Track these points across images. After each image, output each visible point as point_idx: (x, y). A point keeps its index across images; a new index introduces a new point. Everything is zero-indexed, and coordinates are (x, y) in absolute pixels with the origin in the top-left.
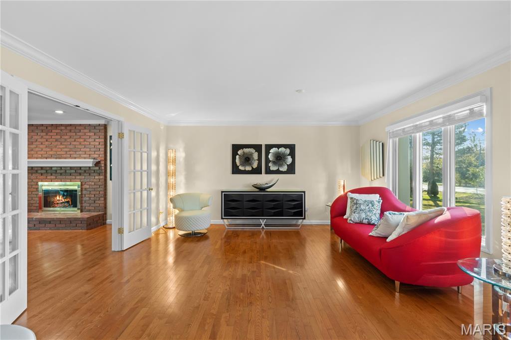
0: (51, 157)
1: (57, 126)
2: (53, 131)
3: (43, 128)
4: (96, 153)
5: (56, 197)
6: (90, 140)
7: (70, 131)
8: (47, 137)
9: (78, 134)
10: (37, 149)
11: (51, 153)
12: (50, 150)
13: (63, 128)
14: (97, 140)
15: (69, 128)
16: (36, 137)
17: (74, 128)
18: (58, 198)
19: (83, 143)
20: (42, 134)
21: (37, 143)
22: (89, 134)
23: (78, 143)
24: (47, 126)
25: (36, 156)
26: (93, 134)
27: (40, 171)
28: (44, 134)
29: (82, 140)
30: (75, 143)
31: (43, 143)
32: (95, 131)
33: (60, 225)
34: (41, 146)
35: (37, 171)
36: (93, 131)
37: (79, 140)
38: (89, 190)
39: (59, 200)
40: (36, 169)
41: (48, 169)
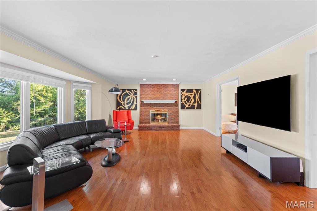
1: (157, 85)
2: (156, 87)
3: (151, 86)
4: (175, 97)
5: (157, 116)
6: (172, 91)
8: (153, 90)
9: (167, 88)
10: (148, 95)
11: (155, 97)
12: (154, 95)
14: (175, 91)
15: (162, 86)
16: (148, 90)
17: (165, 86)
18: (158, 117)
19: (169, 93)
20: (150, 88)
21: (149, 92)
22: (172, 88)
23: (167, 93)
25: (148, 98)
26: (174, 88)
27: (150, 105)
28: (152, 88)
29: (168, 91)
30: (165, 93)
31: (151, 93)
33: (168, 129)
38: (172, 113)
39: (159, 118)
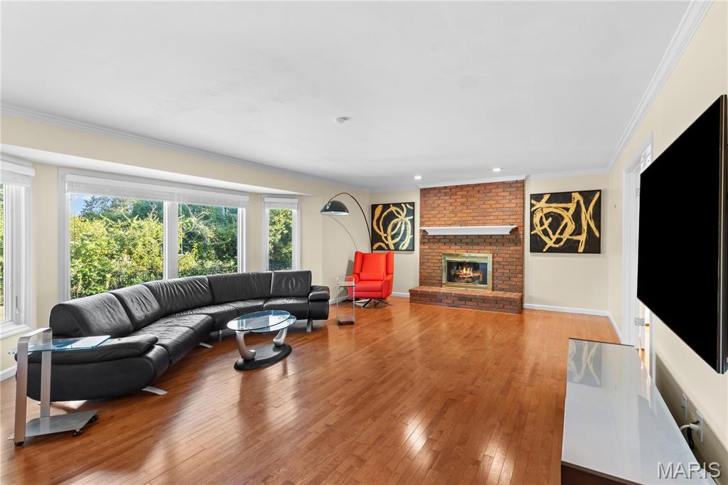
0: (455, 224)
2: (458, 193)
3: (446, 191)
4: (512, 217)
5: (462, 270)
6: (504, 201)
7: (479, 191)
8: (451, 201)
9: (488, 195)
10: (439, 215)
11: (455, 219)
12: (454, 215)
13: (469, 189)
14: (513, 201)
15: (476, 189)
16: (439, 202)
18: (464, 271)
19: (494, 206)
20: (445, 198)
21: (440, 208)
22: (503, 194)
23: (488, 206)
24: (451, 188)
25: (438, 223)
26: (508, 193)
27: (443, 241)
28: (448, 197)
29: (493, 202)
30: (484, 206)
31: (447, 208)
32: (511, 189)
34: (444, 212)
35: (439, 240)
36: (508, 190)
37: (489, 202)
38: (503, 263)
39: (466, 274)
40: (438, 238)
41: (452, 237)
